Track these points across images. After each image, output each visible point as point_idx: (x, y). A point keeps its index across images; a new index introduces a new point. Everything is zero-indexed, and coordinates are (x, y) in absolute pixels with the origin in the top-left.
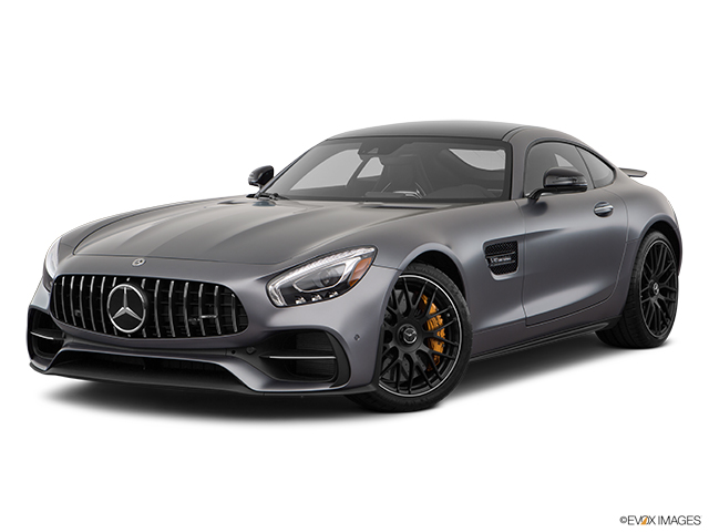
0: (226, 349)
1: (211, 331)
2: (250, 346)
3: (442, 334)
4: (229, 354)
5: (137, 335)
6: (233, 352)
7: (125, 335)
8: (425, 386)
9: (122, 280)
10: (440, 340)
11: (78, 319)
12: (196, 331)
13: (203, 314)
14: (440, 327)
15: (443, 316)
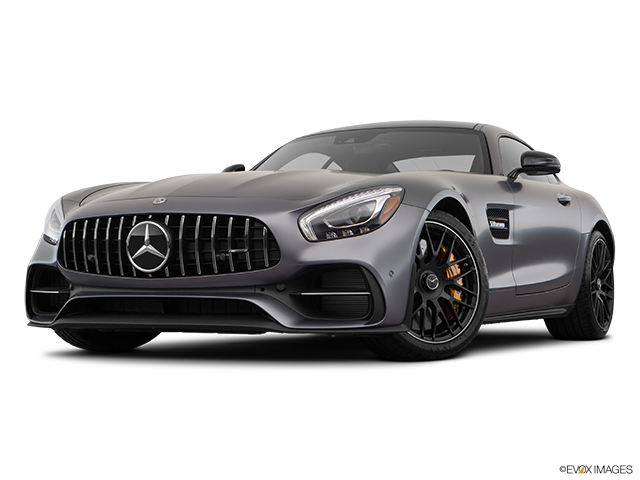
0: (255, 287)
1: (241, 266)
2: (280, 283)
3: (460, 282)
4: (258, 291)
5: (160, 274)
6: (263, 290)
7: (145, 275)
8: (446, 334)
9: (142, 217)
10: (458, 288)
11: (92, 265)
12: (224, 268)
13: (233, 249)
14: (458, 276)
15: (461, 266)
